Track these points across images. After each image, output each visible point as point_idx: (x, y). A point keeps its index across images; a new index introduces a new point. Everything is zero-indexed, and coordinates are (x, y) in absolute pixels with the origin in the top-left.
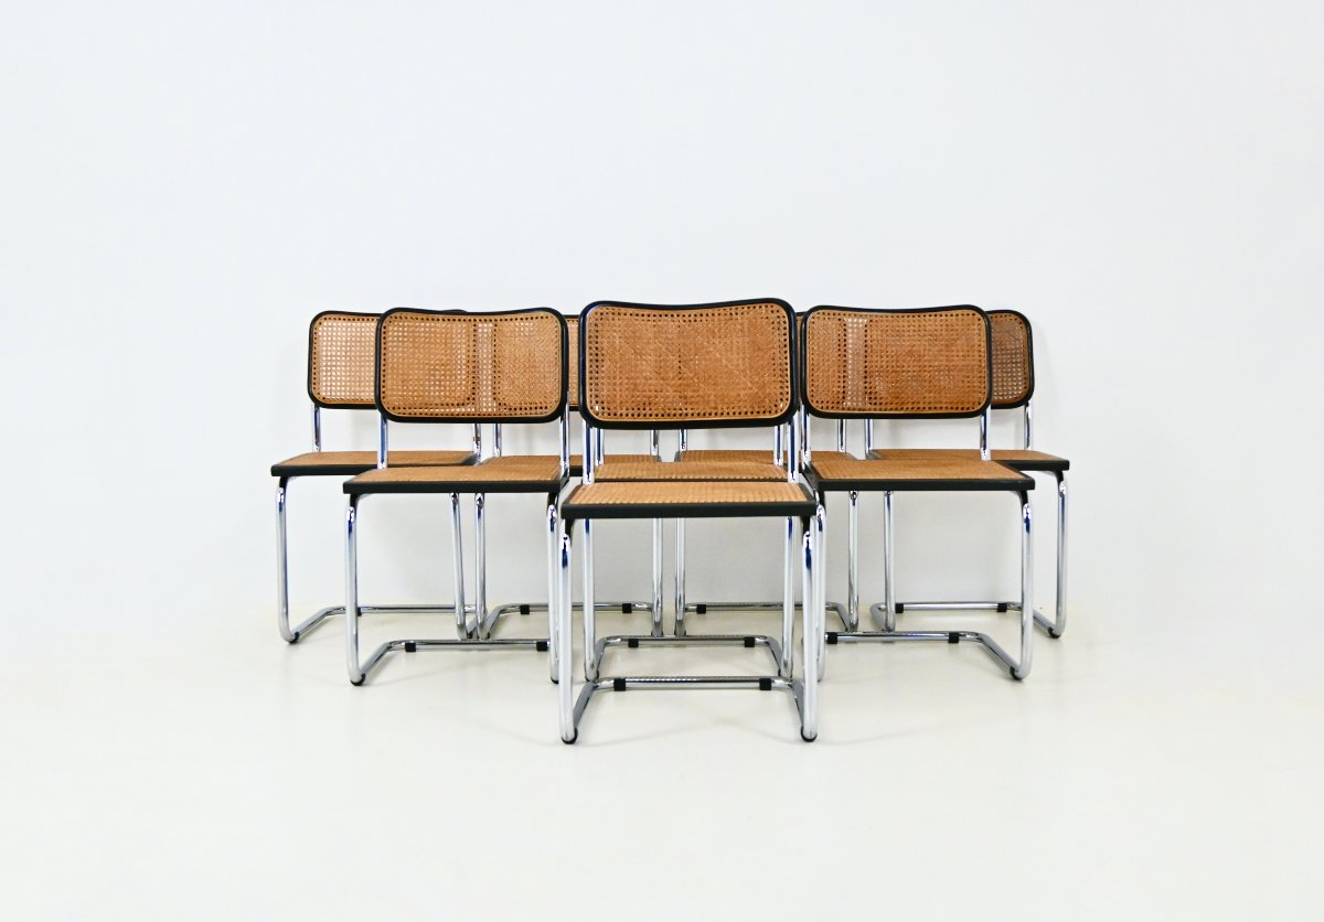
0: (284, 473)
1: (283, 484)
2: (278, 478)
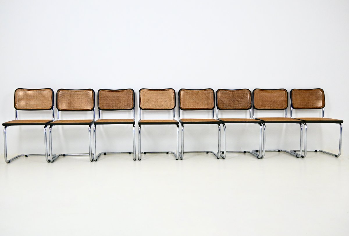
0: (6, 125)
1: (5, 127)
2: (4, 126)
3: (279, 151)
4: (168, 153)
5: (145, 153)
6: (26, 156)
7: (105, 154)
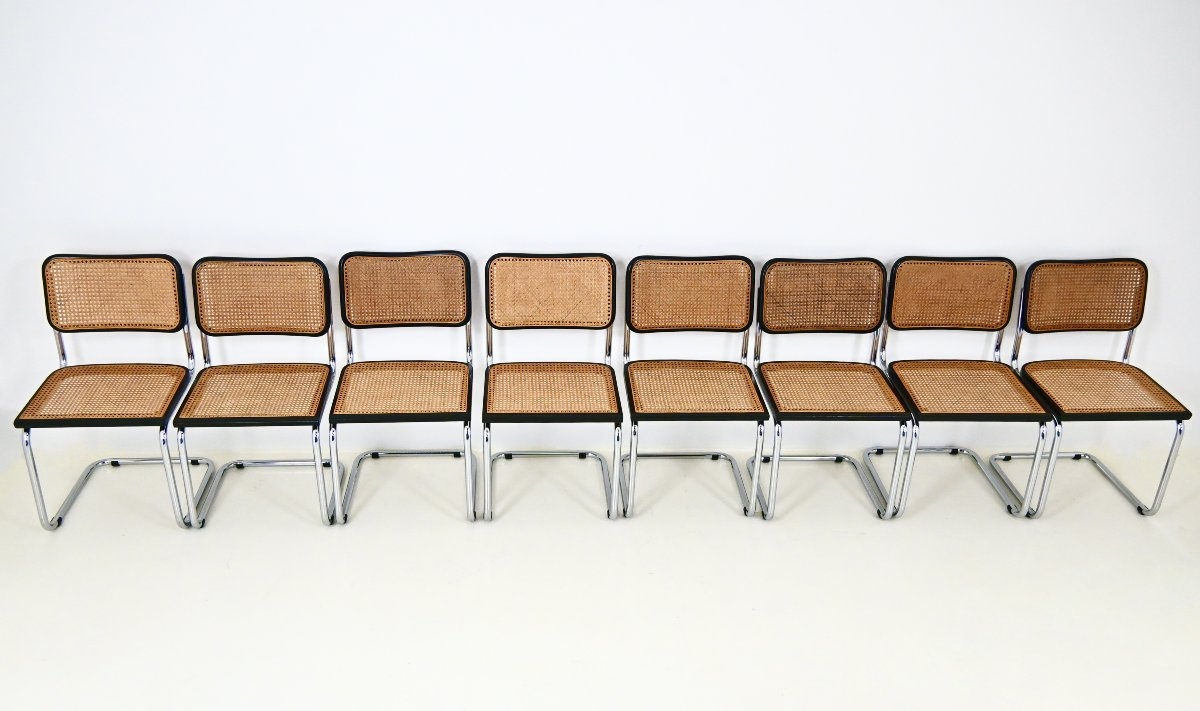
3: (955, 452)
4: (583, 456)
5: (509, 456)
6: (115, 464)
7: (375, 456)
